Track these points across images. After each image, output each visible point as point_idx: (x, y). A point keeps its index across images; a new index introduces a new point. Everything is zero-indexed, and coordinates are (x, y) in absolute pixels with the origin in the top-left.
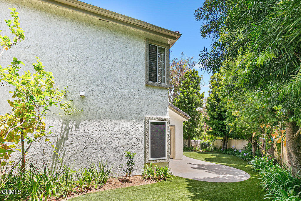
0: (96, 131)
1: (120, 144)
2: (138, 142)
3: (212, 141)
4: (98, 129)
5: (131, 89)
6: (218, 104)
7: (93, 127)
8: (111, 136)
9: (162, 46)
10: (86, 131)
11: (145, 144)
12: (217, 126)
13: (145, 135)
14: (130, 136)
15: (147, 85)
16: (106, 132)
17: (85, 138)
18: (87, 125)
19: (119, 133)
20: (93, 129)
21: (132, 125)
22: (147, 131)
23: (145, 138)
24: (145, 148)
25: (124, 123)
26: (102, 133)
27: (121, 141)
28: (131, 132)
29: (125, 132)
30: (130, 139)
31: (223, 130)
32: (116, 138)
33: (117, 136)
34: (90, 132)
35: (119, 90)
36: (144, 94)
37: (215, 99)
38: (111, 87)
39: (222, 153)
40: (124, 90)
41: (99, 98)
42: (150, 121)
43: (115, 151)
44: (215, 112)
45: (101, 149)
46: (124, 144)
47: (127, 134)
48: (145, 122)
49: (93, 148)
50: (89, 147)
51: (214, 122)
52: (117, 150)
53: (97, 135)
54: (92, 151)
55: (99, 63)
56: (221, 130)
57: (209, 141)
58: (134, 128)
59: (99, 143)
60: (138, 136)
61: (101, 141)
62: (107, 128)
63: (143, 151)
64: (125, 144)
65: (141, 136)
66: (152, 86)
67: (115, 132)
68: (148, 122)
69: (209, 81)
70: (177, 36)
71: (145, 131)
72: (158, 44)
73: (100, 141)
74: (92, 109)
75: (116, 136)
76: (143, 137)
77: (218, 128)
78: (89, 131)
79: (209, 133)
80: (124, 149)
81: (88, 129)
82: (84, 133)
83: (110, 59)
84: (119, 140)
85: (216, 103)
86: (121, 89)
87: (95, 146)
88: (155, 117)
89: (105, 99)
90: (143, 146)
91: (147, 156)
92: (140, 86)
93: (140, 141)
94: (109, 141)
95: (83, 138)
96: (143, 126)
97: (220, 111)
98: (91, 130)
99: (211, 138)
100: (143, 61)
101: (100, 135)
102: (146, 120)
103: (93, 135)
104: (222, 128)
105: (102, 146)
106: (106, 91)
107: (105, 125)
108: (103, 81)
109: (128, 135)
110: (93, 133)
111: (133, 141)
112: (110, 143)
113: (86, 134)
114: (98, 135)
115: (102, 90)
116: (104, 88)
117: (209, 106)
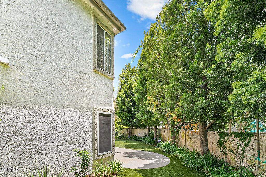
0: (31, 124)
1: (65, 141)
2: (86, 137)
3: (120, 130)
4: (33, 120)
5: (79, 71)
6: (127, 99)
7: (24, 118)
8: (54, 131)
9: (108, 32)
10: (11, 124)
11: (93, 138)
12: (126, 118)
13: (94, 128)
14: (77, 129)
15: (95, 71)
16: (46, 125)
17: (10, 135)
18: (14, 113)
19: (64, 126)
20: (25, 120)
21: (79, 115)
22: (96, 123)
23: (93, 131)
24: (94, 143)
25: (71, 114)
26: (41, 126)
27: (67, 137)
28: (79, 125)
29: (71, 125)
30: (78, 134)
31: (130, 121)
32: (60, 133)
33: (63, 130)
34: (20, 126)
35: (63, 68)
36: (92, 81)
37: (125, 95)
38: (53, 62)
39: (129, 139)
40: (70, 71)
41: (35, 73)
42: (98, 112)
43: (59, 151)
44: (125, 106)
45: (39, 150)
46: (70, 140)
47: (74, 127)
48: (94, 113)
49: (26, 151)
50: (18, 149)
51: (124, 114)
52: (62, 149)
53: (31, 129)
54: (23, 155)
55: (34, 20)
56: (129, 121)
57: (117, 130)
58: (82, 120)
59: (34, 142)
60: (87, 130)
61: (39, 138)
62: (48, 120)
63: (91, 147)
64: (72, 140)
65: (89, 129)
66: (100, 73)
67: (59, 125)
68: (96, 114)
69: (118, 79)
70: (122, 28)
71: (93, 123)
72: (105, 28)
73: (37, 138)
74: (22, 88)
75: (60, 130)
76: (91, 130)
77: (127, 119)
78: (17, 124)
79: (119, 123)
80: (71, 146)
81: (16, 120)
82: (8, 128)
83: (51, 21)
84: (64, 136)
85: (126, 99)
86: (66, 68)
87: (29, 147)
88: (103, 107)
89: (45, 77)
90: (92, 141)
91: (96, 151)
92: (88, 69)
93: (89, 135)
94: (50, 137)
95: (6, 135)
96: (91, 117)
97: (128, 105)
98: (21, 121)
99: (120, 127)
100: (91, 40)
101: (36, 129)
102: (95, 110)
103: (24, 130)
104: (130, 119)
105: (40, 145)
106: (45, 66)
107: (44, 114)
108: (41, 49)
109: (75, 129)
110: (24, 127)
111: (81, 135)
112: (53, 140)
113: (12, 129)
114: (34, 130)
115: (40, 63)
116: (42, 60)
117: (120, 100)
